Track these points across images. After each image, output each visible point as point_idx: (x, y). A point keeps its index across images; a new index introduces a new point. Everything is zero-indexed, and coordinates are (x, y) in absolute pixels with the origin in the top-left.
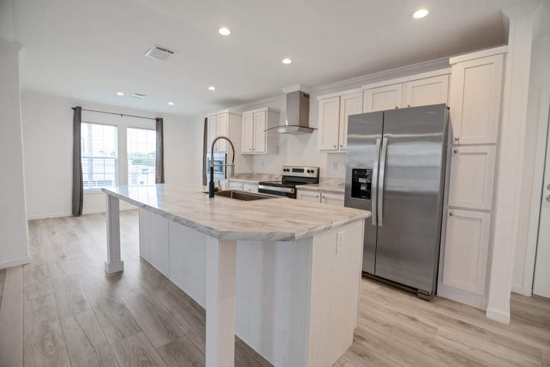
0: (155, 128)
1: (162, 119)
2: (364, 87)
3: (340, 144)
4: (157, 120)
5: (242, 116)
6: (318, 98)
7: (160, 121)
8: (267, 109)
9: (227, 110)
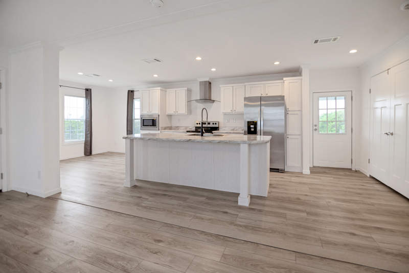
0: (85, 96)
1: (91, 90)
2: (246, 84)
3: (234, 109)
4: (87, 90)
5: (166, 91)
6: (221, 86)
7: (89, 91)
8: (186, 89)
9: (159, 88)
